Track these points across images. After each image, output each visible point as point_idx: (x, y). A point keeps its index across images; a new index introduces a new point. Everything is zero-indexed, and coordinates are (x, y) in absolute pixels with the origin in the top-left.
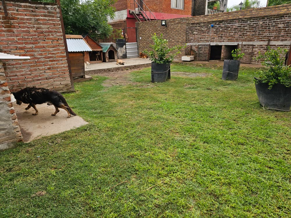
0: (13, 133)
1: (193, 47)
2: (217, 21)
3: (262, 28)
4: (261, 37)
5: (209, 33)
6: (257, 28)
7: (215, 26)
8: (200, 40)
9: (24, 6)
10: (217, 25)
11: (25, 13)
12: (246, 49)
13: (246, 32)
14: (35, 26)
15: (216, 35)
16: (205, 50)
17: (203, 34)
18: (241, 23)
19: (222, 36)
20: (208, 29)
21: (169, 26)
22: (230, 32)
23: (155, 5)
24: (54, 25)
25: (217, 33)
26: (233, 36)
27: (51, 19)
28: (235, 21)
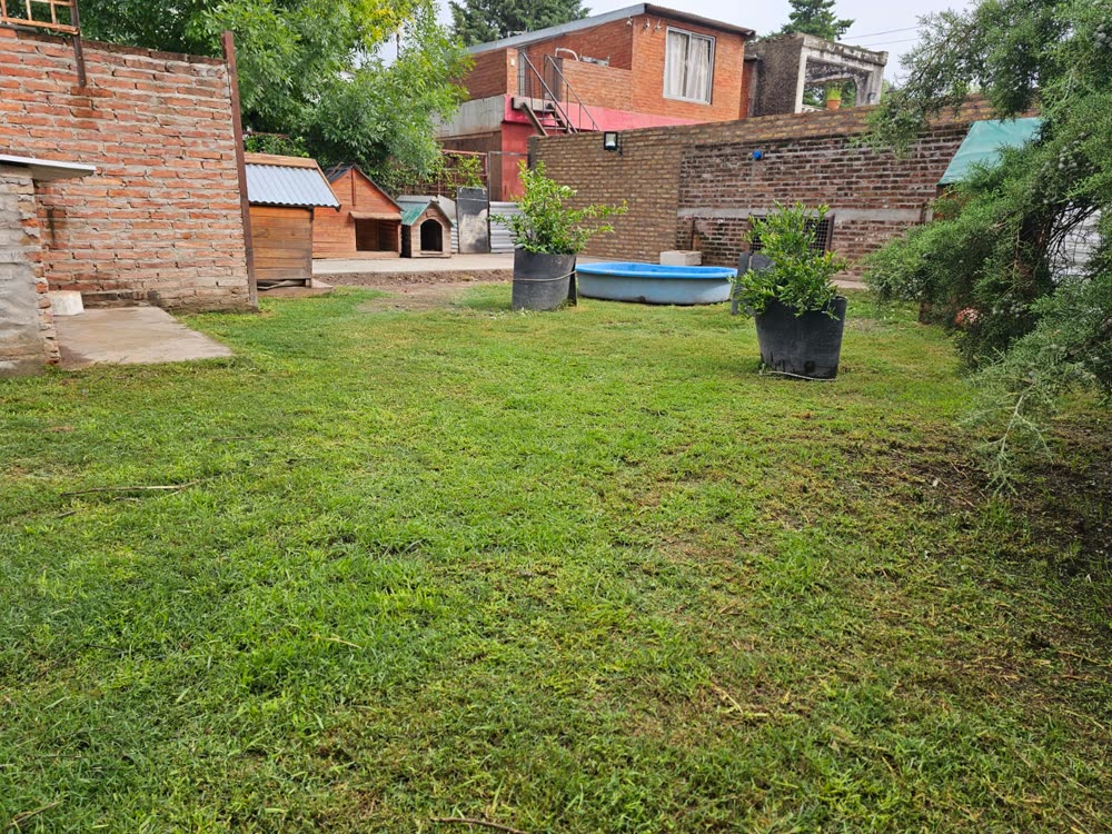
0: (38, 340)
1: (700, 221)
2: (772, 141)
3: (903, 166)
4: (901, 194)
5: (748, 178)
6: (889, 166)
7: (766, 155)
8: (720, 199)
9: (134, 64)
10: (772, 152)
11: (135, 81)
12: (859, 234)
13: (858, 177)
14: (158, 116)
15: (769, 185)
16: (735, 235)
17: (731, 180)
18: (842, 148)
19: (785, 190)
20: (744, 165)
21: (628, 152)
22: (811, 178)
23: (604, 85)
24: (213, 118)
25: (772, 180)
26: (817, 189)
27: (206, 102)
28: (826, 143)
